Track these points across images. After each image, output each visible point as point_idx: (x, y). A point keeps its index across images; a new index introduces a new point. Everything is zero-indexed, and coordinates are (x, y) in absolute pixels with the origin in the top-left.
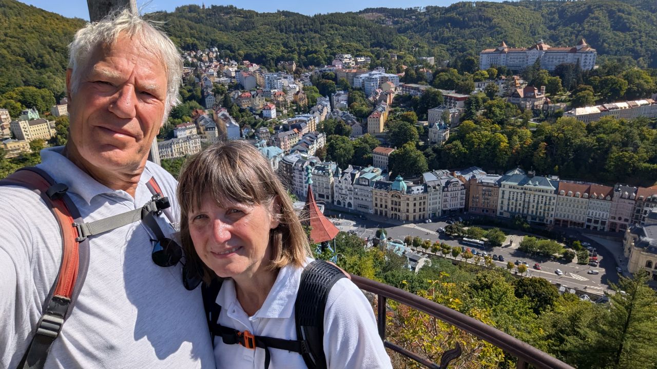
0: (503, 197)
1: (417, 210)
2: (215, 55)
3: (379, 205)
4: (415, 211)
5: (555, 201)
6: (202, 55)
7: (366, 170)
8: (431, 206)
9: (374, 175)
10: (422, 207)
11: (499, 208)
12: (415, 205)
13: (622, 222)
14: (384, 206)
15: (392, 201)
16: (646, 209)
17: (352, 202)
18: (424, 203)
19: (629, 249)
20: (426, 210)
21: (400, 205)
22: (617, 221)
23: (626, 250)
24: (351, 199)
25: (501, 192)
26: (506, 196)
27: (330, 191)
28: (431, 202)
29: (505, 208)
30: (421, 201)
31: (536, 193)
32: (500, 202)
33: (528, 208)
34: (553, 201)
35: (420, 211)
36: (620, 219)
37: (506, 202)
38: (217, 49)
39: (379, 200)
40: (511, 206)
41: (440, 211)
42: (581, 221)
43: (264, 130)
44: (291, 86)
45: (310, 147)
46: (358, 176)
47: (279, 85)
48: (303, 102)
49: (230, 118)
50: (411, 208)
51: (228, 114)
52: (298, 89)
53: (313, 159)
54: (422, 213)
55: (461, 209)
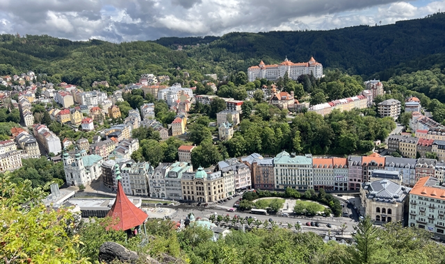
0: (277, 174)
1: (217, 192)
2: (32, 79)
3: (187, 192)
4: (215, 193)
5: (312, 173)
6: (18, 79)
7: (174, 165)
8: (228, 187)
9: (180, 168)
10: (221, 188)
11: (275, 182)
12: (215, 188)
13: (357, 182)
14: (191, 193)
15: (197, 187)
16: (369, 171)
17: (164, 192)
18: (222, 186)
19: (364, 201)
20: (223, 190)
21: (203, 190)
22: (353, 182)
23: (363, 202)
24: (164, 190)
25: (275, 170)
26: (279, 173)
27: (146, 186)
28: (227, 183)
29: (280, 182)
30: (219, 184)
31: (299, 168)
32: (275, 178)
33: (295, 179)
34: (311, 173)
35: (219, 192)
36: (355, 180)
37: (279, 178)
38: (33, 73)
39: (186, 188)
40: (283, 180)
41: (234, 190)
42: (331, 185)
43: (84, 141)
44: (105, 101)
45: (126, 152)
46: (167, 171)
47: (94, 101)
48: (117, 115)
49: (51, 132)
50: (213, 190)
51: (48, 130)
52: (111, 104)
53: (128, 161)
54: (221, 194)
55: (249, 187)
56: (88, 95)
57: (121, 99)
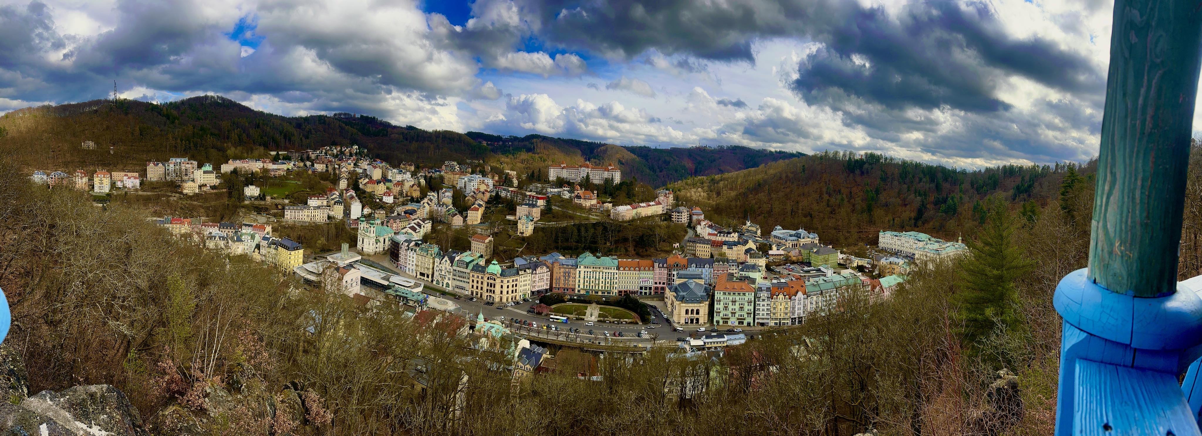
0: (580, 277)
1: (510, 292)
3: (474, 287)
4: (508, 292)
7: (465, 254)
8: (523, 288)
9: (472, 259)
10: (514, 288)
12: (508, 287)
14: (479, 288)
15: (488, 283)
16: (674, 273)
17: (450, 283)
18: (516, 286)
20: (517, 291)
21: (494, 287)
23: (670, 306)
24: (449, 280)
25: (578, 272)
26: (582, 276)
27: (430, 270)
28: (523, 283)
29: (582, 286)
30: (513, 283)
31: (604, 271)
32: (577, 281)
34: (616, 276)
35: (512, 292)
37: (582, 281)
39: (476, 281)
40: (586, 284)
41: (529, 292)
43: (382, 212)
44: (408, 179)
45: (417, 231)
46: (457, 258)
47: (399, 178)
48: (416, 194)
49: (356, 198)
50: (505, 290)
51: (354, 195)
52: (413, 183)
53: (418, 240)
54: (514, 294)
55: (546, 290)
56: (395, 171)
57: (423, 181)
